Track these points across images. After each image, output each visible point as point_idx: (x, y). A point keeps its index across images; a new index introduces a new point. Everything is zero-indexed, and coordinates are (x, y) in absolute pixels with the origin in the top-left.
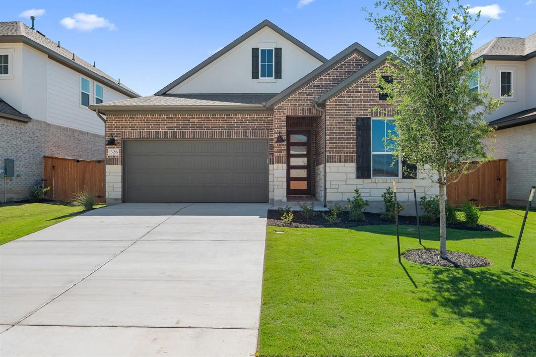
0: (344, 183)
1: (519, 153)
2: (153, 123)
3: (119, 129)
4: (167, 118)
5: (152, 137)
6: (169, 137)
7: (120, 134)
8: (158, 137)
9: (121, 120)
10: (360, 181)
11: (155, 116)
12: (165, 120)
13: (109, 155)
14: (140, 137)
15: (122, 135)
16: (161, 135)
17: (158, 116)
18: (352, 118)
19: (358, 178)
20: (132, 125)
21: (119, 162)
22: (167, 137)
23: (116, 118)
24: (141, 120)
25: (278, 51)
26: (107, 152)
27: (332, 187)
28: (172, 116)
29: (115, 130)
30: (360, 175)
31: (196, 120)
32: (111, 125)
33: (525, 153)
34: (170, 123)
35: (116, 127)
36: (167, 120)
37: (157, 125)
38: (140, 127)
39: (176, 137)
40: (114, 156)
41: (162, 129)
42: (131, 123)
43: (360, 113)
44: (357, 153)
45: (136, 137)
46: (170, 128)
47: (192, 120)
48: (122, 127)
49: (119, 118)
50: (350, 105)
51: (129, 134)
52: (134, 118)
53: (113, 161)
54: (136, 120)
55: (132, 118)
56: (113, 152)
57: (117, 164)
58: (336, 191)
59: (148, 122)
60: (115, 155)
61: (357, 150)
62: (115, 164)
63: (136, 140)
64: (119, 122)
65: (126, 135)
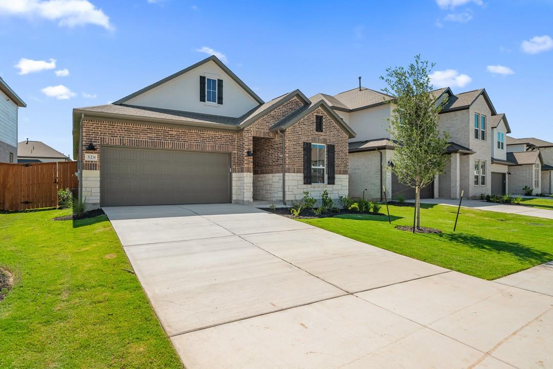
0: (296, 187)
1: (356, 169)
2: (134, 131)
3: (97, 135)
4: (147, 128)
5: (132, 145)
6: (150, 145)
7: (99, 140)
8: (139, 145)
9: (100, 126)
10: (306, 186)
11: (136, 125)
12: (145, 130)
13: (86, 160)
14: (121, 144)
15: (101, 141)
16: (141, 143)
17: (138, 125)
18: (301, 142)
19: (304, 184)
20: (112, 132)
21: (97, 167)
22: (148, 146)
23: (94, 124)
24: (121, 128)
25: (220, 82)
26: (84, 157)
27: (290, 190)
28: (152, 127)
29: (94, 136)
30: (306, 182)
31: (174, 133)
32: (88, 130)
33: (360, 169)
34: (150, 133)
35: (94, 133)
36: (147, 131)
37: (137, 134)
38: (120, 135)
39: (156, 146)
40: (92, 162)
41: (142, 138)
42: (110, 129)
43: (304, 139)
44: (304, 167)
45: (116, 143)
46: (150, 138)
47: (170, 133)
48: (101, 133)
49: (97, 124)
50: (300, 133)
51: (108, 140)
52: (114, 125)
53: (91, 166)
54: (116, 128)
55: (112, 125)
56: (90, 157)
57: (96, 169)
58: (291, 193)
59: (128, 130)
60: (93, 160)
61: (304, 165)
62: (93, 169)
63: (116, 147)
64: (98, 128)
65: (106, 142)
